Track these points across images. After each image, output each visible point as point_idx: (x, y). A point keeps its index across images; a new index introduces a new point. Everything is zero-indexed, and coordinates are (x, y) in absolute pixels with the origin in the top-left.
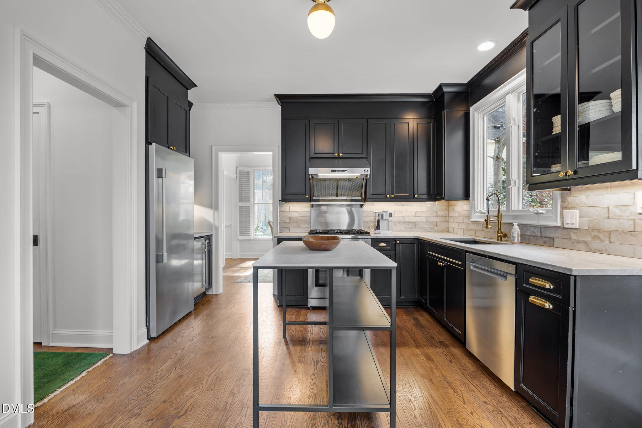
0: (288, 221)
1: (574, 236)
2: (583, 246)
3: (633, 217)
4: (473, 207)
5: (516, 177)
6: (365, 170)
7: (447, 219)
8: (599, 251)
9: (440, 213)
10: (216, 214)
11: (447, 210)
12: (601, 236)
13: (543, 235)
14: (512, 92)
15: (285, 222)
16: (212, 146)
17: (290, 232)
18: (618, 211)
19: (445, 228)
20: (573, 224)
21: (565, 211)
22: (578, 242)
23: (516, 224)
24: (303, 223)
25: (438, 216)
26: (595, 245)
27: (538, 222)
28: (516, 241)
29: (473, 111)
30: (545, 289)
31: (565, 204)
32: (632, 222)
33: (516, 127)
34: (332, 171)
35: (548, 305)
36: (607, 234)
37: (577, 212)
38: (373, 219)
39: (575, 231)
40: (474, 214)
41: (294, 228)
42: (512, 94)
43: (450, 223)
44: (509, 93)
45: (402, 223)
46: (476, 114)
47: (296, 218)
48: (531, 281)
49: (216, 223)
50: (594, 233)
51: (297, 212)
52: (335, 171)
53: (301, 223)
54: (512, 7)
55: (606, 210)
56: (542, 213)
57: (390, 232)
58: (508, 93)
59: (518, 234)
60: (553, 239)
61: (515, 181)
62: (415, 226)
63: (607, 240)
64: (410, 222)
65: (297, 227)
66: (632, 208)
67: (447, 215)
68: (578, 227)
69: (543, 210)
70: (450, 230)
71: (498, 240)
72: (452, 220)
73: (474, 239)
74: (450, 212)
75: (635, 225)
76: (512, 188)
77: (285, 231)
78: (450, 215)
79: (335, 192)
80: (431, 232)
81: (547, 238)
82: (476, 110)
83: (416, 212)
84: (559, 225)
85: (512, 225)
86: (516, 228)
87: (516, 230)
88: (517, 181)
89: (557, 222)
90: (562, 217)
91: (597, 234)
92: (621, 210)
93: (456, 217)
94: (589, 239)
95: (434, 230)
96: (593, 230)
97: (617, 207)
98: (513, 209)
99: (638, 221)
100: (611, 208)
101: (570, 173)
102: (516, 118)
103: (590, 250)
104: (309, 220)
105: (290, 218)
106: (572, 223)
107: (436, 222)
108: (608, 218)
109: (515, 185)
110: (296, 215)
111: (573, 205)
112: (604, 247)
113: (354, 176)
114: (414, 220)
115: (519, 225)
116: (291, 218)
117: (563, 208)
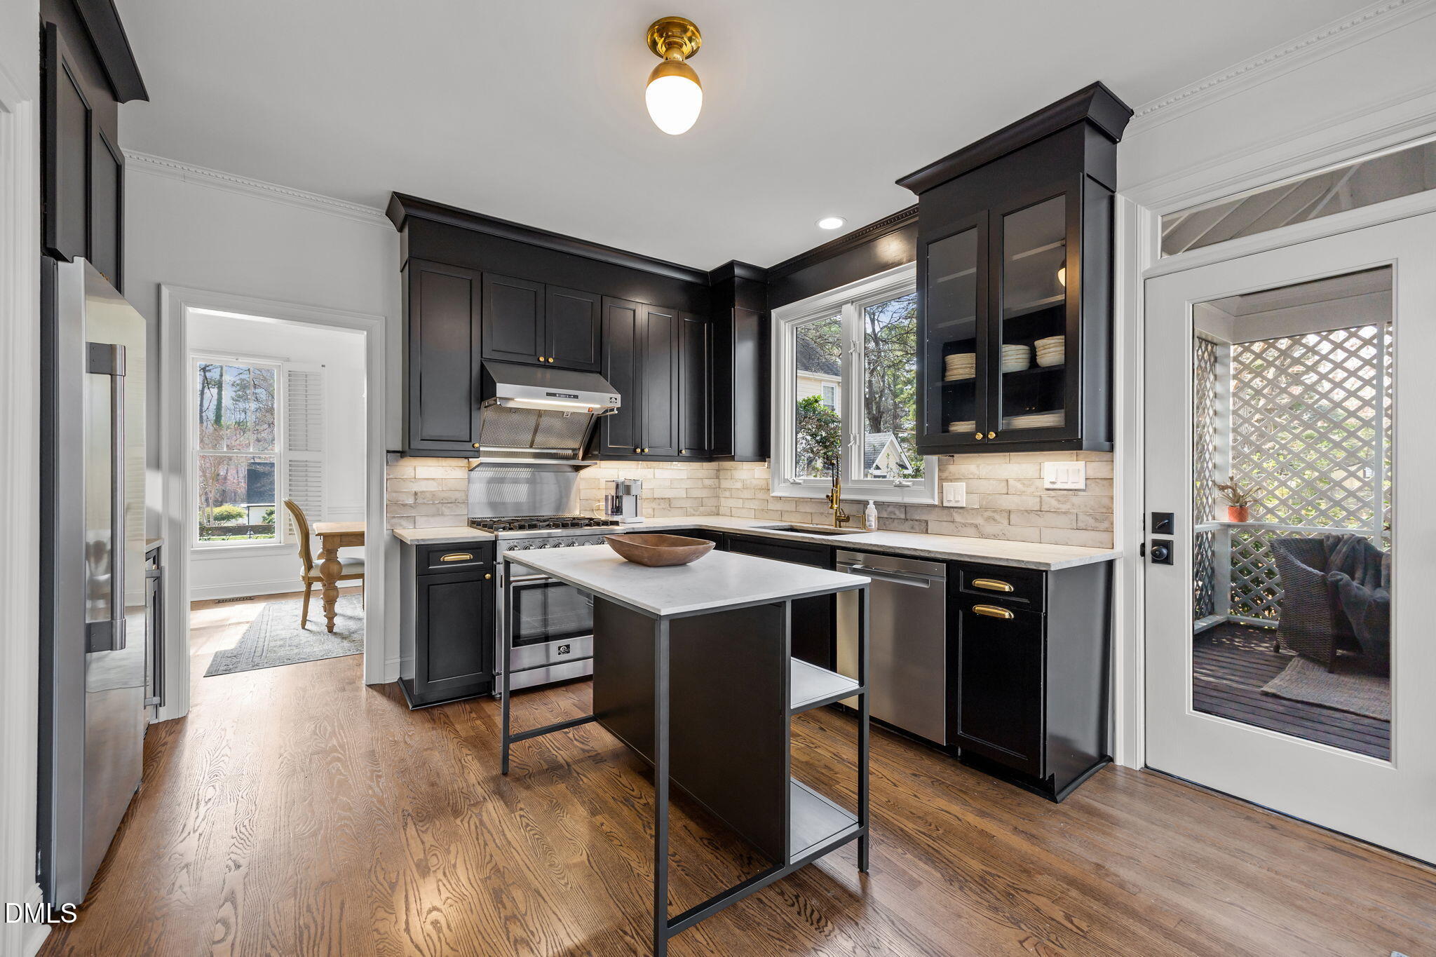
0: (411, 501)
1: (958, 518)
2: (972, 531)
3: (1039, 494)
4: (776, 473)
5: (857, 432)
6: (611, 398)
7: (716, 492)
8: (995, 537)
9: (707, 482)
10: (175, 483)
11: (718, 477)
12: (997, 517)
13: (908, 517)
14: (852, 302)
15: (402, 505)
16: (159, 287)
17: (415, 528)
18: (1019, 486)
19: (714, 509)
20: (957, 501)
21: (945, 484)
22: (965, 525)
23: (871, 502)
24: (449, 505)
25: (704, 487)
26: (990, 529)
27: (903, 499)
28: (873, 527)
29: (776, 318)
30: (1003, 593)
31: (945, 475)
32: (1038, 499)
33: (857, 355)
34: (548, 394)
35: (1007, 614)
36: (1006, 515)
37: (962, 486)
38: (602, 494)
39: (960, 511)
40: (779, 484)
41: (425, 518)
42: (852, 304)
43: (722, 500)
44: (849, 302)
45: (648, 500)
46: (782, 322)
47: (433, 494)
48: (977, 584)
49: (175, 513)
50: (987, 514)
51: (433, 479)
52: (554, 395)
53: (445, 505)
54: (898, 182)
55: (1004, 484)
56: (908, 486)
57: (639, 519)
58: (846, 302)
59: (875, 516)
60: (927, 522)
61: (856, 436)
62: (670, 505)
63: (1006, 522)
64: (662, 499)
65: (433, 516)
66: (1038, 483)
67: (717, 485)
68: (965, 506)
69: (908, 481)
70: (722, 510)
71: (836, 527)
72: (727, 494)
73: (791, 526)
74: (721, 481)
75: (1041, 502)
76: (851, 446)
77: (401, 525)
78: (722, 486)
79: (530, 438)
80: (694, 515)
81: (916, 521)
82: (781, 316)
83: (671, 480)
84: (936, 503)
85: (866, 503)
86: (871, 506)
87: (872, 511)
88: (858, 435)
89: (934, 499)
90: (941, 492)
91: (992, 514)
92: (1024, 484)
93: (738, 489)
94: (979, 521)
95: (698, 513)
96: (986, 509)
97: (1019, 480)
98: (853, 479)
99: (1045, 498)
100: (1011, 482)
101: (992, 435)
102: (857, 342)
103: (983, 536)
104: (464, 498)
105: (416, 494)
106: (957, 499)
107: (702, 498)
108: (1007, 494)
109: (855, 442)
110: (431, 487)
111: (957, 476)
112: (1001, 530)
113: (584, 408)
114: (668, 494)
115: (875, 503)
116: (419, 494)
117: (941, 480)
